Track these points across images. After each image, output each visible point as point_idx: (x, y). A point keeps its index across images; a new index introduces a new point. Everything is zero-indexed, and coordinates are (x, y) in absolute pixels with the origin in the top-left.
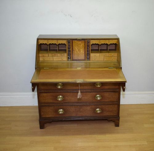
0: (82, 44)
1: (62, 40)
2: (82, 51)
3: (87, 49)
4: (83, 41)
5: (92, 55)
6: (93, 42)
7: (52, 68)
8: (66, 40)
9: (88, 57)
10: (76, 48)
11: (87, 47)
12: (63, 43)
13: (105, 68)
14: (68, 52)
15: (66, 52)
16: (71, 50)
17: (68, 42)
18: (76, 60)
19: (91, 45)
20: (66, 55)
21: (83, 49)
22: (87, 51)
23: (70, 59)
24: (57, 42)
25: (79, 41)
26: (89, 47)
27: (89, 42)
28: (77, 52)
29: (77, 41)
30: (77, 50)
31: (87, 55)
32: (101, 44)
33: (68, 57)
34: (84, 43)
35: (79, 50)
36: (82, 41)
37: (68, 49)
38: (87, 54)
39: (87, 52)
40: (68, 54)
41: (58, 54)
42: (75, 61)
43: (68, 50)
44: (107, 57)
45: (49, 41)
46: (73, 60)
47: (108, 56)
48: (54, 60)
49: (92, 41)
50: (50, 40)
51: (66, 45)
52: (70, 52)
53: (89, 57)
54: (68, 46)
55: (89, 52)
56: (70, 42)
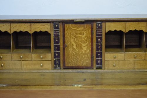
0: (85, 33)
1: (40, 24)
2: (85, 48)
3: (97, 42)
4: (89, 26)
5: (109, 56)
6: (109, 27)
7: (13, 85)
8: (49, 24)
9: (99, 62)
10: (71, 42)
11: (97, 39)
12: (43, 30)
13: (139, 84)
14: (55, 50)
15: (50, 51)
16: (61, 46)
17: (56, 28)
18: (72, 68)
19: (106, 34)
20: (49, 56)
21: (88, 42)
22: (97, 46)
23: (59, 65)
24: (29, 27)
25: (78, 25)
26: (101, 39)
27: (101, 27)
28: (74, 49)
29: (74, 25)
30: (75, 46)
31: (97, 57)
32: (127, 31)
33: (55, 62)
34: (90, 30)
35: (79, 46)
36: (86, 25)
37: (55, 42)
38: (97, 53)
39: (97, 49)
40: (55, 54)
41: (33, 55)
42: (70, 71)
43: (55, 46)
44: (142, 62)
45: (13, 25)
46: (66, 68)
47: (143, 58)
48: (24, 67)
49: (107, 24)
50: (16, 24)
51: (50, 35)
52: (58, 49)
53: (101, 61)
54: (55, 35)
55: (101, 50)
56: (58, 28)
